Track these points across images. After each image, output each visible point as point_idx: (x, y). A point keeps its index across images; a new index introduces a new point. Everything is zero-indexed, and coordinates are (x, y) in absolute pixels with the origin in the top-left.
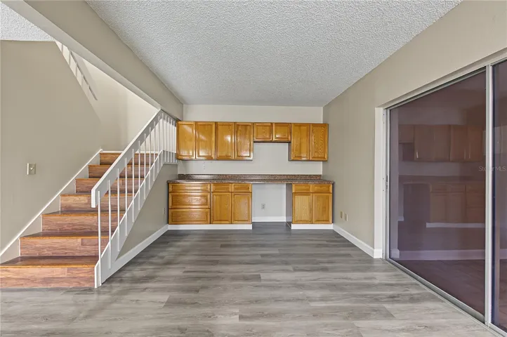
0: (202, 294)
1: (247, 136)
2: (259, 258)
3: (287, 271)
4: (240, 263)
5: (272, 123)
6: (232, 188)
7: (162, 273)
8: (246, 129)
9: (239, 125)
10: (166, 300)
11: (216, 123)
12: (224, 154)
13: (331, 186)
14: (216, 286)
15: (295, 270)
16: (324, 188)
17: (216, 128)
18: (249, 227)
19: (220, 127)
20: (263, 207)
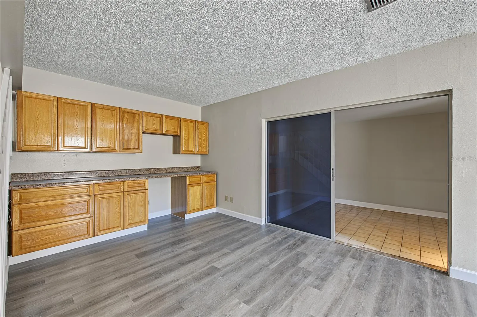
0: (187, 307)
1: (136, 125)
3: (226, 254)
5: (162, 115)
6: (124, 187)
8: (134, 118)
9: (125, 112)
11: (93, 105)
13: (216, 175)
16: (211, 178)
17: (93, 111)
18: (144, 228)
19: (98, 111)
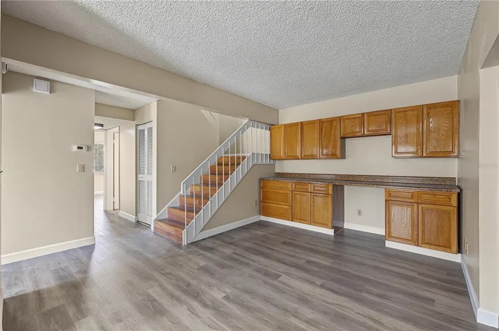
0: (224, 271)
2: (302, 262)
3: (312, 283)
4: (279, 261)
5: (363, 114)
6: (311, 188)
7: (220, 249)
8: (332, 124)
9: (324, 122)
10: (201, 265)
11: (302, 123)
12: (309, 154)
14: (240, 270)
15: (322, 286)
17: (302, 128)
19: (305, 127)
20: (360, 213)
